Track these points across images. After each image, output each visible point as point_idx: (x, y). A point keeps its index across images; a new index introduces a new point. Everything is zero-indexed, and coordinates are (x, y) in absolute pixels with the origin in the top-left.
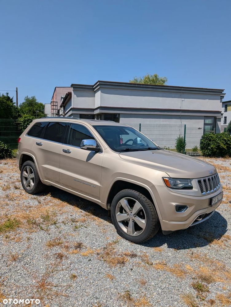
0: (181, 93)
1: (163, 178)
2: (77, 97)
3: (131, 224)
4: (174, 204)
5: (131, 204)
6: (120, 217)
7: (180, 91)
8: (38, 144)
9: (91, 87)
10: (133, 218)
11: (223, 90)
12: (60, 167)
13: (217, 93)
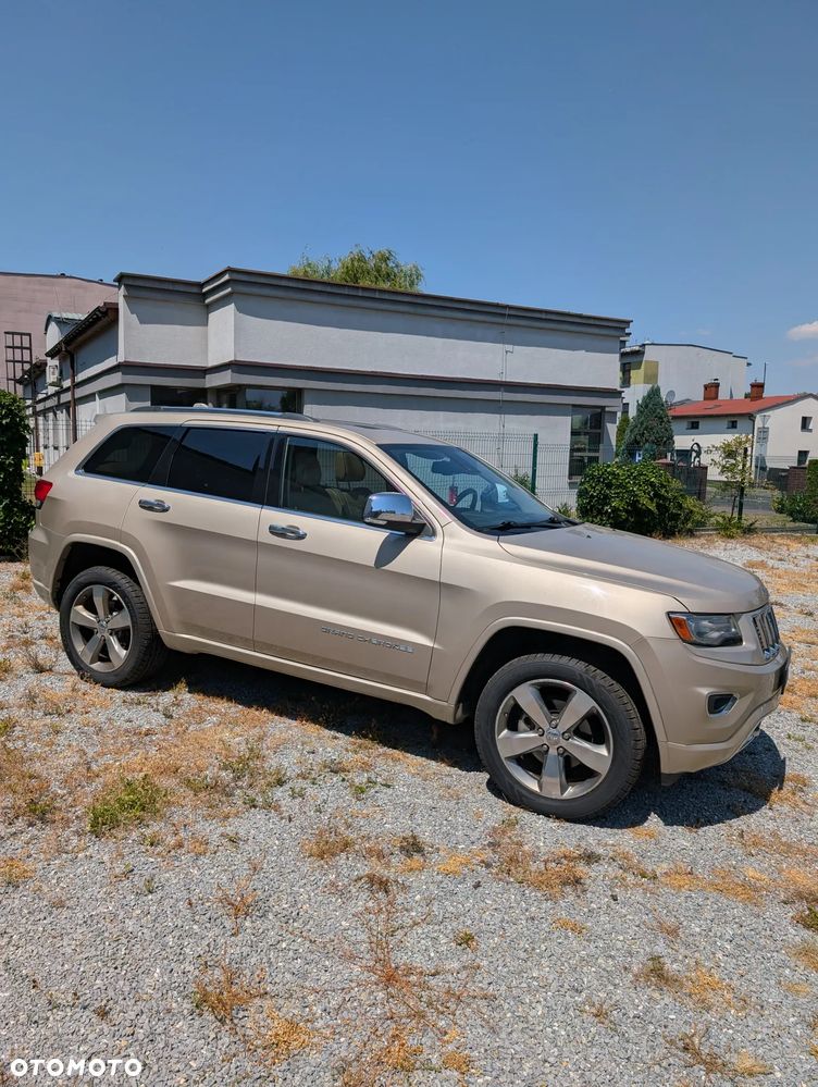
0: (502, 324)
1: (668, 613)
2: (141, 323)
3: (553, 763)
4: (705, 691)
5: (554, 698)
6: (511, 743)
7: (500, 320)
8: (146, 506)
9: (195, 290)
10: (563, 743)
11: (628, 323)
12: (255, 589)
13: (604, 331)
